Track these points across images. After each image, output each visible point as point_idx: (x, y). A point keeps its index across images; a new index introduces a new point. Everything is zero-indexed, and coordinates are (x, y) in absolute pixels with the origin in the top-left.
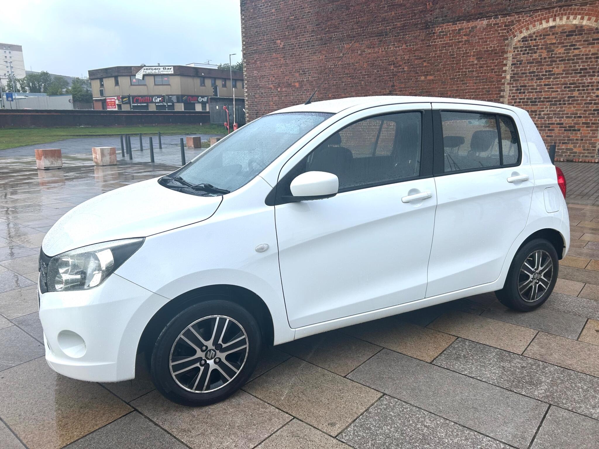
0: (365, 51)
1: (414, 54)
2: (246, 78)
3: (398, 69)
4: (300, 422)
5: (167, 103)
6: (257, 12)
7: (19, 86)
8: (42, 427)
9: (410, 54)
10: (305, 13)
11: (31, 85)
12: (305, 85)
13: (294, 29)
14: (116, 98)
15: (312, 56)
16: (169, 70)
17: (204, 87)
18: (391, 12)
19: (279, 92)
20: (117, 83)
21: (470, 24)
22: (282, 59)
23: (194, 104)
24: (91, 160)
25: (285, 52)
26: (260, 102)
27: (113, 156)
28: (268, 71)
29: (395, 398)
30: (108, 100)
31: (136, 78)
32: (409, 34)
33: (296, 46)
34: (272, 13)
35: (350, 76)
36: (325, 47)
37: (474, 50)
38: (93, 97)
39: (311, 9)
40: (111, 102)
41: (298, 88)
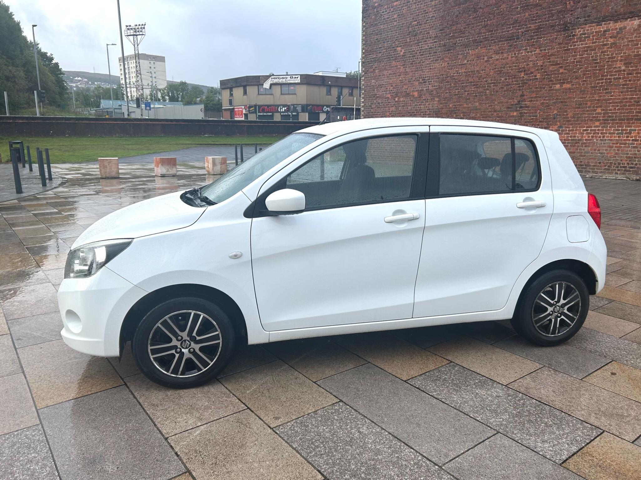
0: (492, 58)
1: (549, 59)
2: (363, 87)
3: (529, 77)
4: (251, 412)
5: (292, 112)
6: (379, 18)
7: (159, 95)
8: (51, 387)
9: (544, 59)
10: (429, 17)
11: (170, 94)
12: (425, 95)
13: (416, 36)
14: (243, 107)
15: (434, 63)
16: (296, 79)
17: (330, 97)
18: (525, 13)
19: (396, 102)
20: (245, 93)
21: (617, 24)
22: (402, 68)
23: (319, 113)
24: (203, 168)
25: (405, 60)
26: (376, 112)
27: (223, 165)
28: (386, 79)
29: (348, 405)
30: (236, 110)
31: (264, 87)
32: (544, 38)
33: (416, 53)
34: (395, 19)
35: (474, 85)
36: (449, 53)
37: (622, 55)
38: (223, 106)
39: (435, 14)
40: (239, 111)
41: (416, 97)
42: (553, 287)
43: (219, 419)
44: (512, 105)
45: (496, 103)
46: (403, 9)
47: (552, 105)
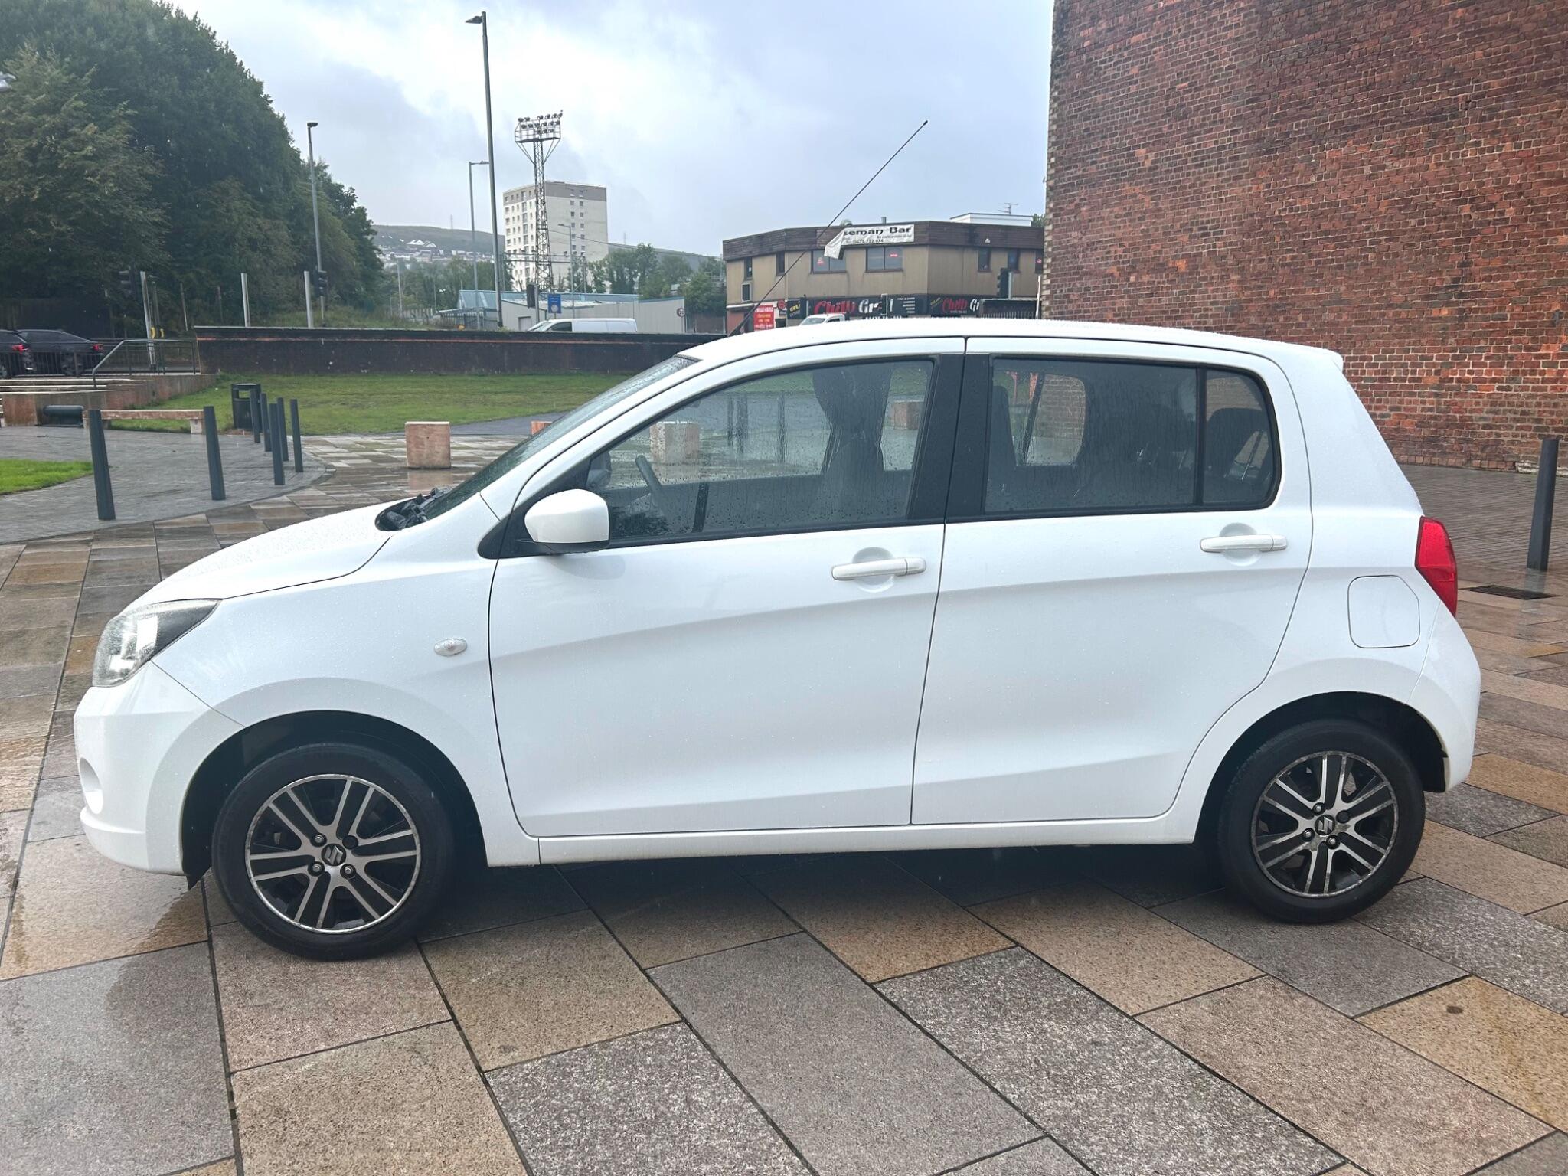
0: (1384, 167)
1: (1539, 168)
2: (1050, 249)
3: (1486, 215)
4: (454, 1030)
5: (892, 315)
6: (1092, 78)
7: (590, 279)
9: (1526, 169)
10: (1221, 70)
11: (615, 275)
12: (1204, 266)
13: (1185, 117)
14: (775, 304)
15: (1230, 186)
16: (903, 234)
17: (986, 275)
18: (1473, 50)
19: (1131, 285)
20: (781, 269)
22: (1148, 199)
25: (1157, 180)
26: (1079, 312)
28: (1108, 230)
29: (695, 1033)
30: (758, 309)
31: (825, 255)
32: (1525, 113)
33: (1186, 162)
34: (1132, 76)
35: (1334, 239)
36: (1270, 159)
38: (728, 302)
39: (1237, 59)
40: (765, 313)
41: (1182, 274)
42: (1312, 765)
43: (372, 1039)
44: (1438, 289)
45: (1393, 284)
46: (1155, 52)
47: (1546, 290)
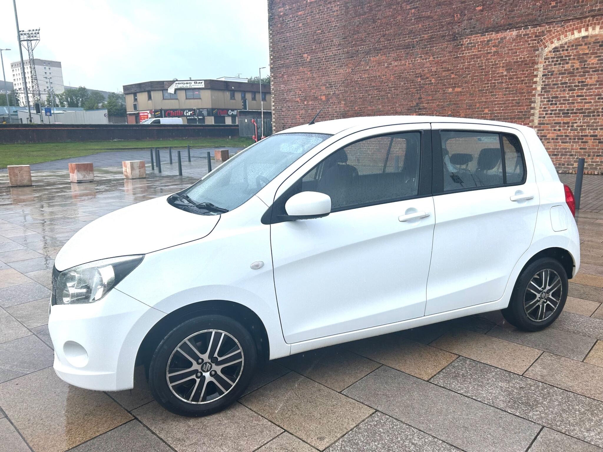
0: (391, 64)
1: (442, 66)
2: (273, 91)
3: (425, 81)
4: (290, 435)
5: (197, 116)
6: (285, 27)
7: (57, 101)
9: (437, 66)
10: (332, 27)
11: (69, 100)
12: (332, 98)
13: (321, 43)
14: (148, 112)
15: (339, 69)
16: (200, 84)
17: (234, 101)
18: (418, 24)
19: (305, 105)
20: (150, 98)
21: (499, 35)
22: (309, 73)
23: (224, 117)
25: (312, 66)
26: (287, 115)
27: (142, 169)
28: (295, 84)
29: (387, 415)
30: (141, 114)
31: (168, 92)
32: (437, 46)
33: (322, 60)
34: (300, 27)
35: (377, 89)
36: (352, 60)
37: (504, 62)
38: (127, 111)
39: (338, 23)
40: (144, 115)
41: (324, 101)
42: (540, 275)
43: (260, 448)
44: (412, 107)
45: (397, 105)
46: (308, 19)
47: (446, 107)
